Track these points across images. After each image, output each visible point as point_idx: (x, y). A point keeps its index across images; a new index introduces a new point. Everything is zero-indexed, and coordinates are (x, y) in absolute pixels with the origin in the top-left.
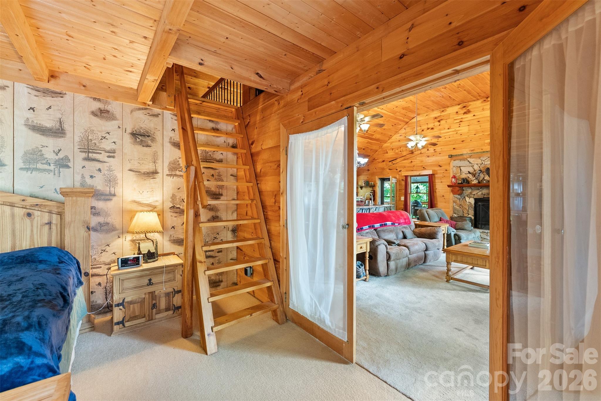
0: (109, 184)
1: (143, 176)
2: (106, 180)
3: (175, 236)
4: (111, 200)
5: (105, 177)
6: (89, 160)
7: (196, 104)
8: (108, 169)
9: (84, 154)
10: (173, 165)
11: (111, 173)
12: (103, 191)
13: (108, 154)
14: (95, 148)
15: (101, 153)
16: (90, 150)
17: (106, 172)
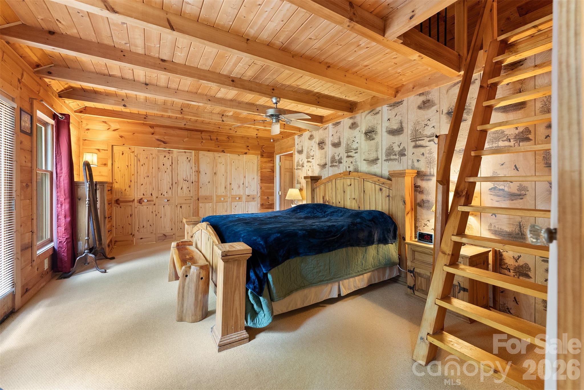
0: (429, 166)
1: (458, 154)
2: (427, 162)
3: (497, 227)
4: (431, 180)
5: (427, 159)
6: (416, 147)
7: (532, 36)
8: (429, 152)
9: (413, 143)
10: (494, 135)
11: (431, 155)
12: (425, 172)
13: (429, 139)
14: (420, 136)
15: (424, 139)
16: (417, 139)
17: (428, 155)
